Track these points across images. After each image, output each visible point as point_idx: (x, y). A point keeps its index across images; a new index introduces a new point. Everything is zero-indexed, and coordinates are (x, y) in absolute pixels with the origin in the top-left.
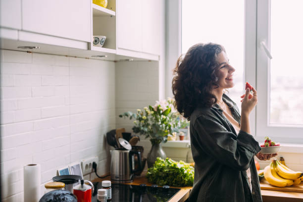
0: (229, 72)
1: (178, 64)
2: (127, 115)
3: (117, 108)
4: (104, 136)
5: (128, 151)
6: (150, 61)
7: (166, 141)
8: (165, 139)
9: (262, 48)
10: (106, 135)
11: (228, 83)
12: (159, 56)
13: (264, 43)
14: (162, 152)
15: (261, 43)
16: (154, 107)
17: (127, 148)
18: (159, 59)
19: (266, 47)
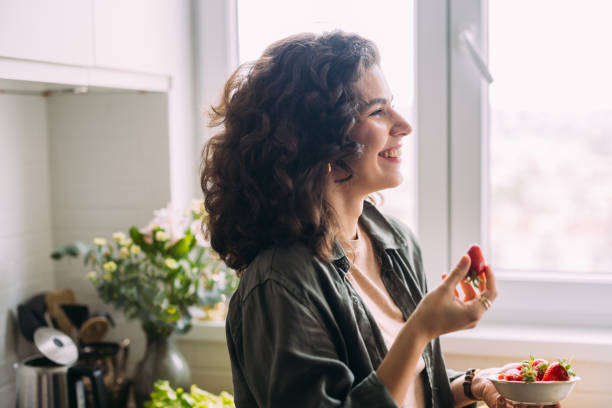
0: (392, 133)
1: (227, 92)
2: (73, 253)
3: (56, 228)
4: (11, 316)
5: (64, 370)
6: (143, 92)
7: (188, 328)
8: (181, 324)
9: (464, 50)
10: (15, 312)
11: (385, 168)
12: (170, 79)
13: (470, 36)
14: (177, 362)
15: (461, 37)
16: (145, 230)
17: (59, 361)
18: (170, 86)
19: (476, 48)
